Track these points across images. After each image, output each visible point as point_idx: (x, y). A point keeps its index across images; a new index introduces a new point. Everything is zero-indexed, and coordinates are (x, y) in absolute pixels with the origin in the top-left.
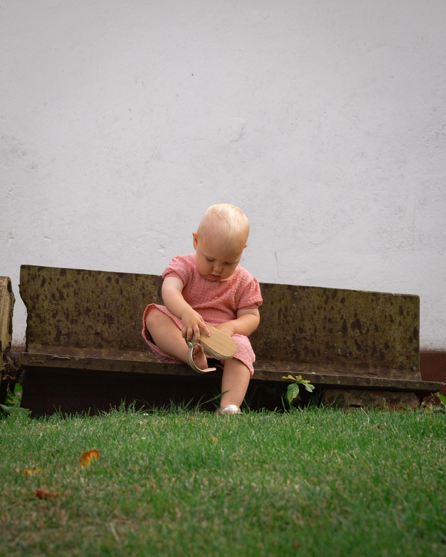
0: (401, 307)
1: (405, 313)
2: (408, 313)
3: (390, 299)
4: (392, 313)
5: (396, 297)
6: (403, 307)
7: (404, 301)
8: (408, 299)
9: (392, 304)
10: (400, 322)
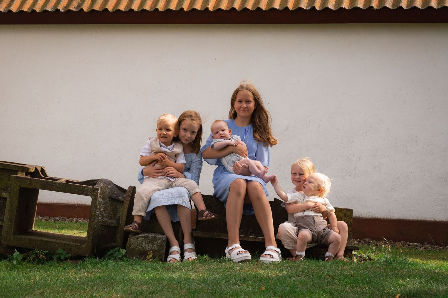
0: (345, 214)
1: (347, 216)
2: (348, 216)
3: (341, 210)
4: (341, 216)
5: (343, 209)
6: (346, 214)
7: (346, 211)
8: (348, 211)
9: (342, 212)
10: (344, 219)
